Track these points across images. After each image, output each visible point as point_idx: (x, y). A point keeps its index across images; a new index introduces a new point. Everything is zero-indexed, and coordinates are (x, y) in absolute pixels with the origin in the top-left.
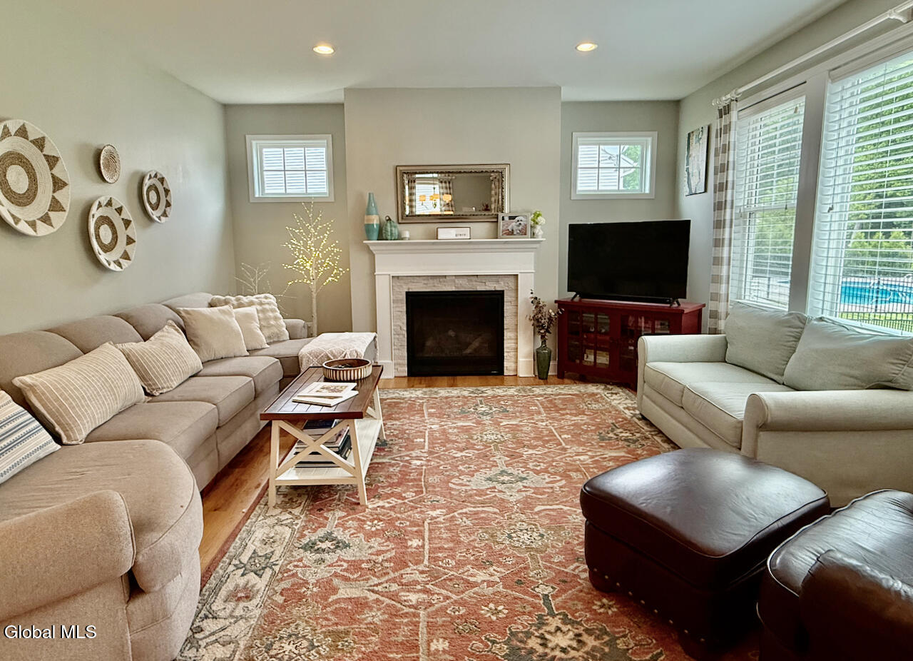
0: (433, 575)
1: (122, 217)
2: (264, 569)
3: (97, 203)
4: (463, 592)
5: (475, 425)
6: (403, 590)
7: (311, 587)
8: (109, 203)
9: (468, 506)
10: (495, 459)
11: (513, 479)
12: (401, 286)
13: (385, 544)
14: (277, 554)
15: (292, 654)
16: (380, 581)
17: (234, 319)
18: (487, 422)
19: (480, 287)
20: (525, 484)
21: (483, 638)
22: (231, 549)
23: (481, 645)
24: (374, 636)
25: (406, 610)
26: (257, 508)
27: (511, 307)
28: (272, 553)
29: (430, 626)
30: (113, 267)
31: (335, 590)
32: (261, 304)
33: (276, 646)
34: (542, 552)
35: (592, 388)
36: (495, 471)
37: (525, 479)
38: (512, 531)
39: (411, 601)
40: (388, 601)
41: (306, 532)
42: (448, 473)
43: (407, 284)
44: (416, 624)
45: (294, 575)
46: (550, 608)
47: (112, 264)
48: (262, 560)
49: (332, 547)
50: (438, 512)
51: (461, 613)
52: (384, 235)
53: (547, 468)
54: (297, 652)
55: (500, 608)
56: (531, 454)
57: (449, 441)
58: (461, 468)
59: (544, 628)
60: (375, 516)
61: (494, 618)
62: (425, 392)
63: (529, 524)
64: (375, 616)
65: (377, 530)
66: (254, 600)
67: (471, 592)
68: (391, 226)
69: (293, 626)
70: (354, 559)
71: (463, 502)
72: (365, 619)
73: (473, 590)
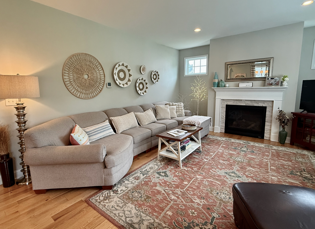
0: (183, 194)
1: (145, 82)
2: (145, 174)
3: (139, 79)
4: (188, 203)
5: (236, 154)
6: (172, 194)
7: (151, 183)
8: (142, 79)
9: (211, 179)
10: (234, 167)
11: (235, 176)
12: (225, 103)
13: (177, 180)
14: (151, 172)
15: (136, 196)
16: (168, 189)
17: (169, 109)
18: (242, 154)
19: (256, 105)
20: (238, 179)
21: (183, 218)
22: (142, 167)
23: (181, 220)
24: (156, 202)
25: (169, 199)
26: (155, 159)
27: (269, 113)
28: (150, 171)
29: (171, 207)
30: (142, 94)
31: (156, 186)
32: (178, 105)
33: (134, 193)
34: (225, 203)
35: (305, 152)
36: (231, 171)
37: (240, 177)
38: (220, 192)
39: (172, 198)
40: (166, 195)
41: (160, 169)
42: (213, 166)
43: (226, 102)
44: (168, 204)
45: (150, 179)
46: (212, 222)
47: (142, 93)
48: (146, 172)
49: (164, 175)
50: (200, 177)
51: (182, 208)
52: (219, 85)
53: (253, 176)
54: (137, 196)
55: (196, 213)
56: (250, 170)
57: (222, 156)
58: (219, 166)
59: (205, 226)
60: (181, 171)
61: (191, 214)
62: (226, 139)
63: (228, 192)
64: (160, 197)
65: (178, 175)
66: (138, 180)
67: (190, 204)
68: (222, 83)
69: (141, 190)
70: (166, 180)
71: (210, 177)
72: (157, 197)
73: (191, 204)
